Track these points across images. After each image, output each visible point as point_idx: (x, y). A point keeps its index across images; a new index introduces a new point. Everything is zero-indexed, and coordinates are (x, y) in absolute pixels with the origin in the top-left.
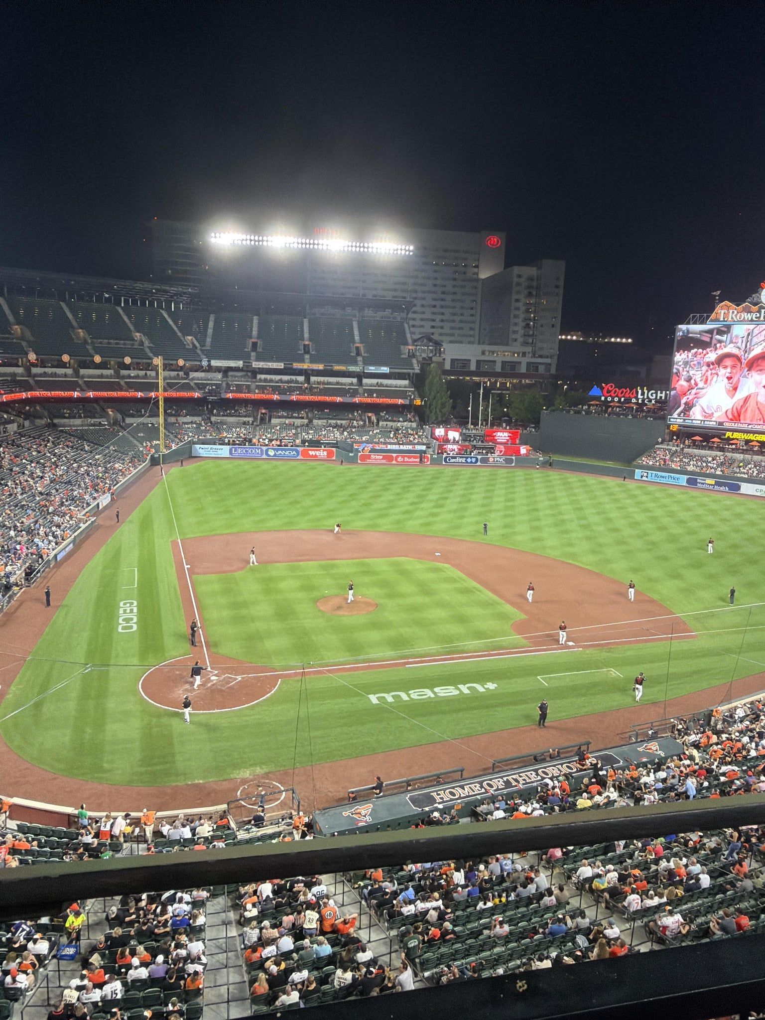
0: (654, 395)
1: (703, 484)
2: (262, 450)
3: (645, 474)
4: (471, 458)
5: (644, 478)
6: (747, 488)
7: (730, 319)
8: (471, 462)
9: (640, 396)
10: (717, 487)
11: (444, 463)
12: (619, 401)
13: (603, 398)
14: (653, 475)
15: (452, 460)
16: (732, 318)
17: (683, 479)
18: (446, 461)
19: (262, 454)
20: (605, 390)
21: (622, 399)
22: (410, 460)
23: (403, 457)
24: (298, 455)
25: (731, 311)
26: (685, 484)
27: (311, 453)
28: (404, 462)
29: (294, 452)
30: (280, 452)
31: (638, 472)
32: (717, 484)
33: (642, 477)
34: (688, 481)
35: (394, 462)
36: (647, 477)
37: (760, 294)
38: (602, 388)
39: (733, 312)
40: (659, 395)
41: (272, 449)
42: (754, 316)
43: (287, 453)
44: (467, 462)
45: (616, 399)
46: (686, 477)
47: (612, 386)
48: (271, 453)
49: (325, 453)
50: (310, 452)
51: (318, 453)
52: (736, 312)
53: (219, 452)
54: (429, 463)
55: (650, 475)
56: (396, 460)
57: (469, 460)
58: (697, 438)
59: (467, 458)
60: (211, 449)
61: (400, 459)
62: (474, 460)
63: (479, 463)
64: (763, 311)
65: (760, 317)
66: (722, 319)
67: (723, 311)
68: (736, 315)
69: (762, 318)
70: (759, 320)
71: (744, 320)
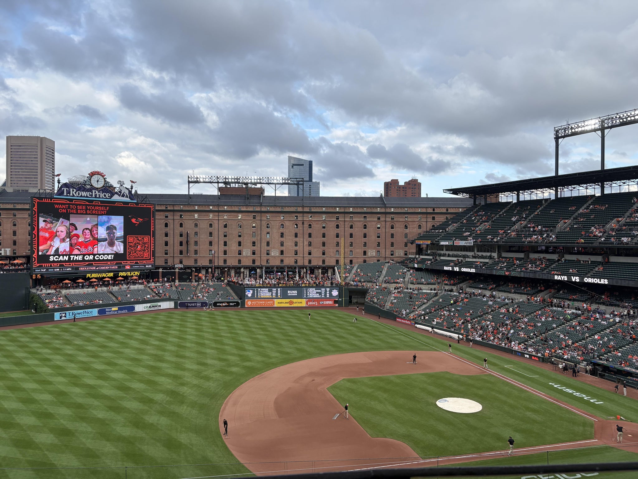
1: (110, 311)
3: (64, 315)
5: (63, 318)
6: (139, 308)
7: (71, 195)
10: (120, 312)
14: (71, 314)
16: (73, 194)
17: (95, 312)
25: (71, 190)
26: (97, 314)
31: (56, 315)
32: (119, 309)
33: (61, 317)
34: (99, 312)
36: (65, 317)
39: (73, 191)
42: (88, 194)
46: (97, 310)
52: (75, 190)
55: (68, 314)
64: (94, 191)
65: (92, 195)
66: (65, 194)
67: (65, 189)
68: (76, 193)
69: (94, 196)
70: (92, 197)
71: (81, 196)
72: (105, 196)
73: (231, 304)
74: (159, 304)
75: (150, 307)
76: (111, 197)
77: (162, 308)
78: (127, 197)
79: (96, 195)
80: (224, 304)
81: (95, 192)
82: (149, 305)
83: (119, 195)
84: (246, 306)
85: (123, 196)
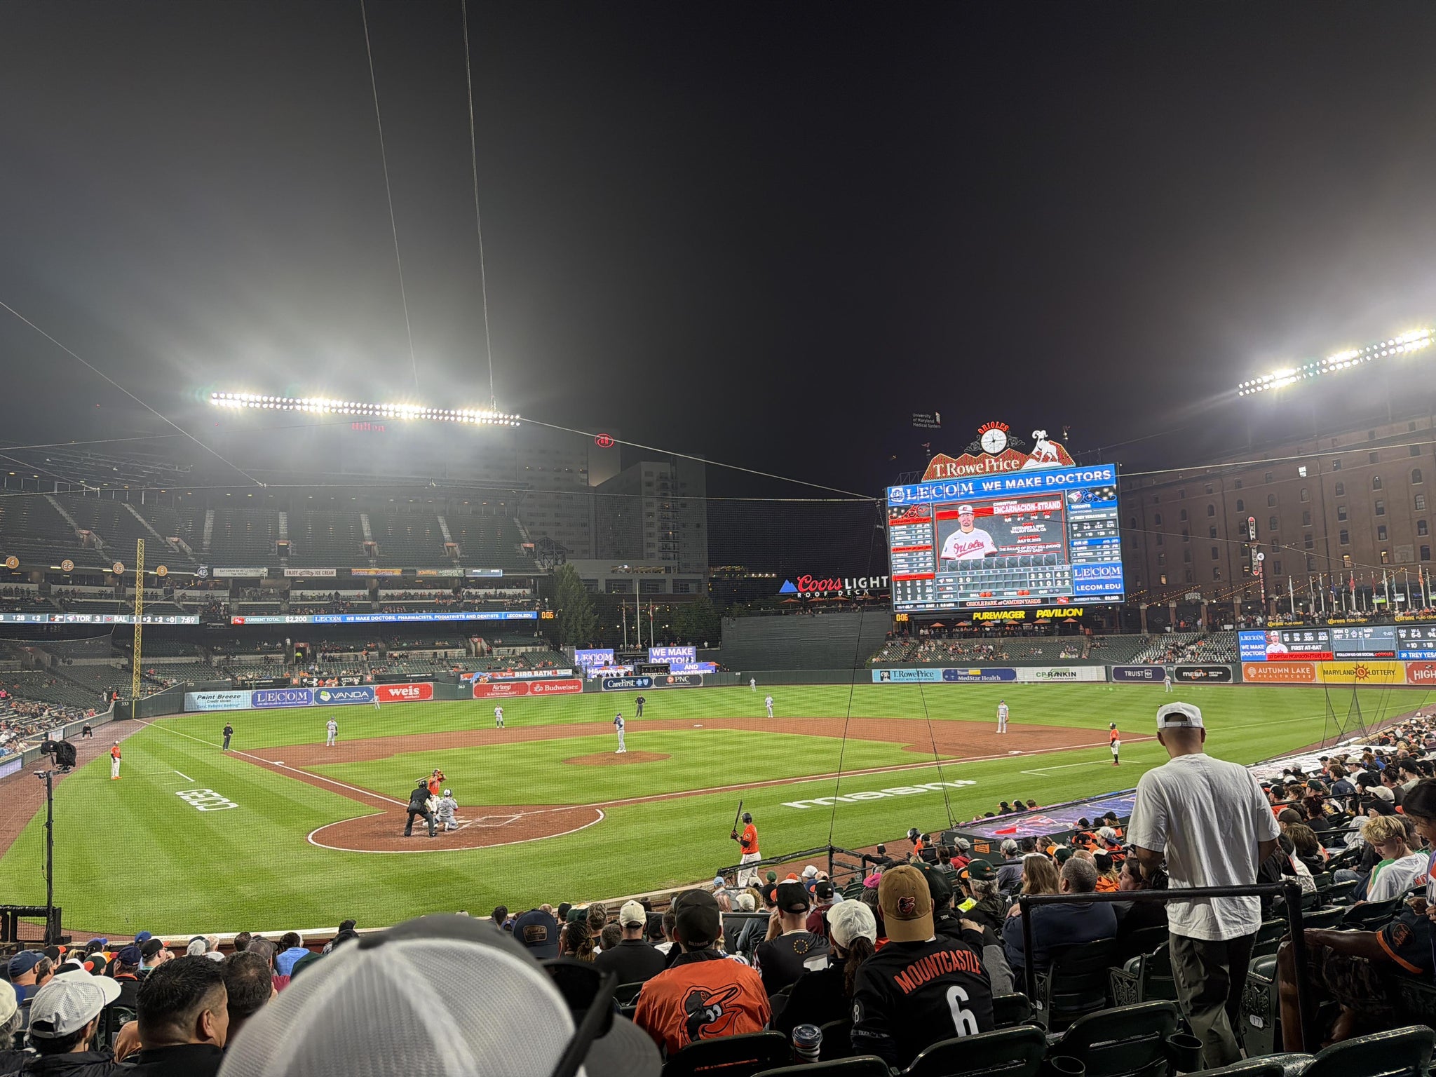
0: (865, 583)
1: (966, 676)
2: (309, 694)
3: (886, 675)
4: (642, 679)
5: (886, 680)
6: (1024, 674)
7: (949, 474)
8: (643, 685)
9: (847, 587)
10: (985, 678)
11: (603, 689)
12: (822, 596)
13: (799, 595)
15: (615, 685)
16: (951, 472)
17: (938, 674)
18: (606, 686)
19: (309, 700)
20: (800, 585)
21: (826, 593)
22: (553, 689)
23: (543, 685)
24: (371, 696)
25: (948, 465)
26: (941, 680)
27: (393, 692)
28: (544, 692)
29: (365, 693)
30: (341, 694)
31: (876, 674)
32: (984, 673)
33: (882, 678)
35: (529, 693)
36: (889, 678)
37: (980, 442)
38: (796, 583)
39: (951, 466)
40: (872, 582)
41: (326, 690)
42: (977, 468)
43: (353, 695)
44: (637, 686)
45: (817, 594)
46: (941, 670)
47: (808, 579)
48: (325, 697)
49: (417, 691)
50: (391, 691)
51: (404, 692)
52: (954, 465)
53: (234, 701)
54: (581, 691)
56: (532, 691)
57: (639, 682)
58: (937, 625)
59: (636, 679)
60: (220, 697)
61: (538, 688)
62: (646, 682)
63: (654, 686)
64: (987, 461)
65: (985, 468)
66: (939, 475)
67: (938, 466)
68: (955, 469)
69: (987, 470)
70: (985, 472)
71: (966, 474)
72: (1009, 465)
73: (1212, 674)
74: (1072, 669)
75: (1050, 674)
76: (1022, 464)
77: (1078, 678)
78: (1053, 460)
79: (991, 467)
80: (1197, 674)
81: (990, 462)
82: (1047, 669)
83: (1038, 460)
84: (1245, 680)
85: (1046, 459)
